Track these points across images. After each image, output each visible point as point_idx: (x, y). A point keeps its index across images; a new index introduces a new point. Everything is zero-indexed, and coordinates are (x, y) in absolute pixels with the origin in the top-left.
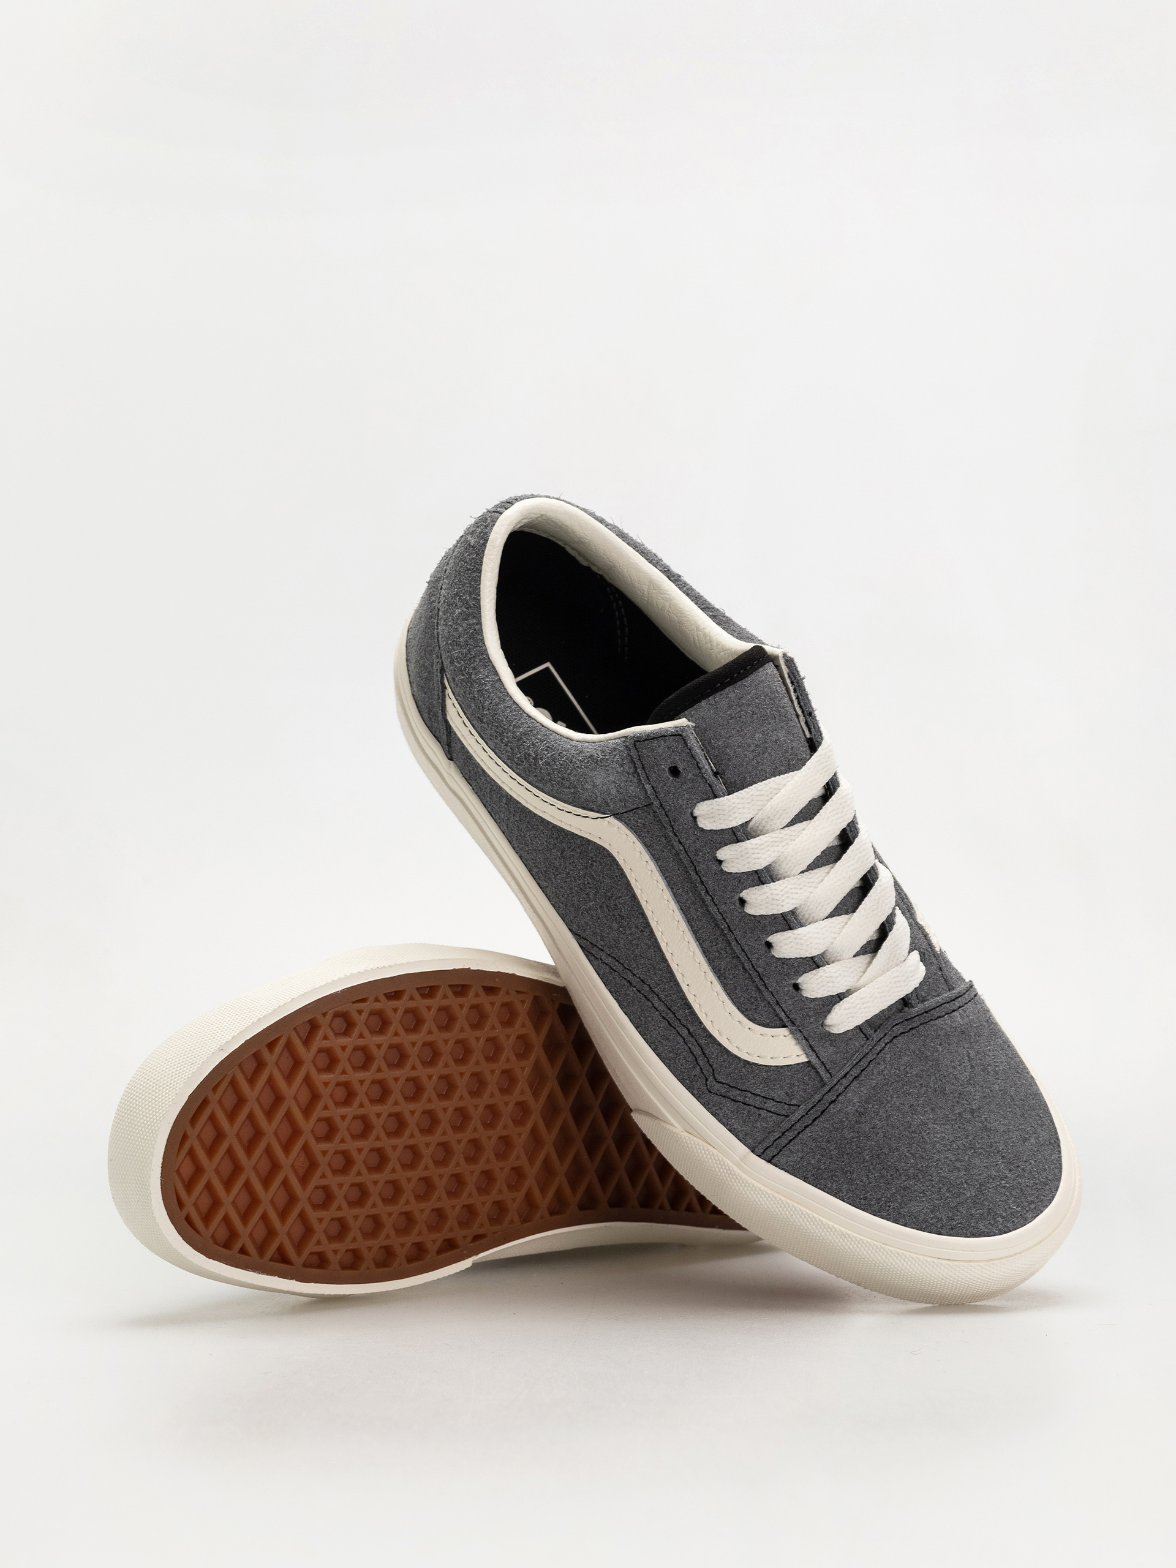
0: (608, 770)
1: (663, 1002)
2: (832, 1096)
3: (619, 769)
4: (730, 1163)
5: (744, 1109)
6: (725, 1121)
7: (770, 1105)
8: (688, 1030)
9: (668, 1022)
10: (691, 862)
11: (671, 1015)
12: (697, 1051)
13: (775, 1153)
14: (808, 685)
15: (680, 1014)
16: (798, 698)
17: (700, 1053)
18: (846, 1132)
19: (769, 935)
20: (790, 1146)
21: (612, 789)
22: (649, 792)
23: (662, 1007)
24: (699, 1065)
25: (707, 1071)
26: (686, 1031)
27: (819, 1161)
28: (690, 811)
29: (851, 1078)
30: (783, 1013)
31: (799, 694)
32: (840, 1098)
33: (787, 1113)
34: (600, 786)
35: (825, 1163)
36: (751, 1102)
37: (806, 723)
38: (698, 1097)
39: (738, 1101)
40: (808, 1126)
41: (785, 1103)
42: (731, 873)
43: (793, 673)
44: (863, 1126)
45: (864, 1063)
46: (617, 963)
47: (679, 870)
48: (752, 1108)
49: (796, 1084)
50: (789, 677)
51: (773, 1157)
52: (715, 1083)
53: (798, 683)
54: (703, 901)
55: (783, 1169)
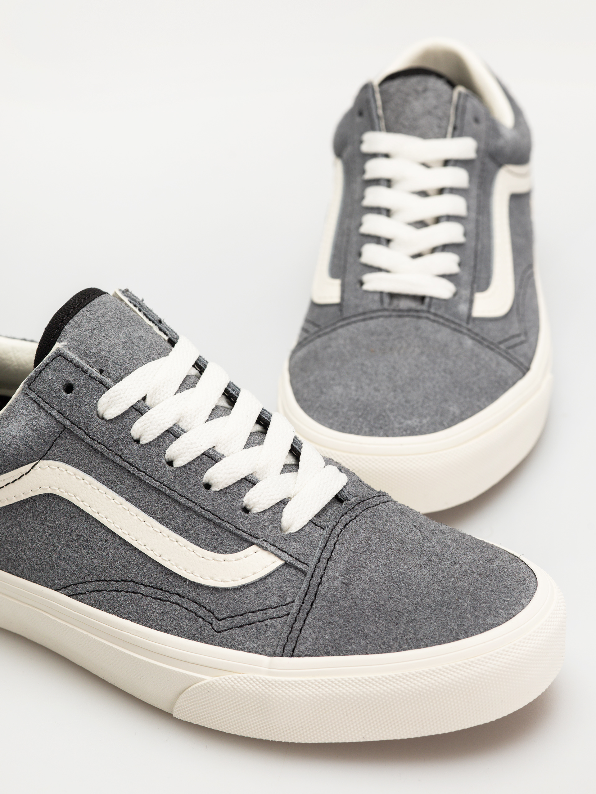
0: (18, 419)
1: (149, 586)
2: (316, 580)
3: (26, 413)
4: (261, 676)
5: (252, 628)
6: (241, 647)
7: (270, 612)
8: (178, 594)
9: (160, 599)
10: (116, 454)
11: (159, 592)
12: (194, 606)
13: (293, 646)
14: (148, 303)
15: (166, 586)
16: (145, 314)
17: (196, 606)
18: (341, 602)
19: (202, 476)
20: (303, 634)
21: (27, 431)
22: (57, 417)
23: (150, 591)
24: (200, 617)
25: (209, 617)
26: (177, 596)
27: (332, 634)
28: (95, 412)
29: (325, 561)
30: (245, 534)
31: (144, 311)
32: (323, 579)
33: (287, 611)
34: (18, 435)
35: (337, 633)
36: (255, 619)
37: (160, 329)
38: (211, 642)
39: (244, 625)
40: (309, 612)
41: (282, 606)
42: (150, 442)
43: (132, 299)
44: (353, 593)
45: (330, 546)
46: (100, 583)
47: (110, 468)
48: (257, 623)
49: (284, 585)
50: (131, 302)
51: (293, 651)
52: (219, 622)
53: (140, 304)
54: (140, 479)
55: (306, 656)
